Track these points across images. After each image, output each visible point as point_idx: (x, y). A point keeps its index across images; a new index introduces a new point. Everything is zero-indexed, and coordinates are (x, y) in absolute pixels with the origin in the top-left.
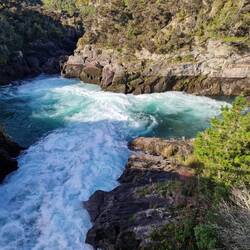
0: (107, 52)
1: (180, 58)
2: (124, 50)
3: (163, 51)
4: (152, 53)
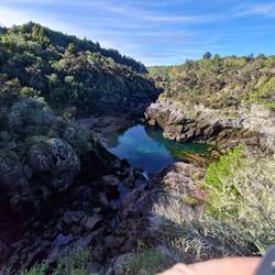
0: (176, 103)
2: (187, 103)
4: (206, 107)
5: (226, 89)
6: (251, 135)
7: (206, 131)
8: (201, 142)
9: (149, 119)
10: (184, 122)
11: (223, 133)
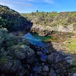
0: (39, 26)
1: (54, 28)
2: (44, 26)
3: (52, 26)
4: (49, 26)
5: (53, 22)
6: (59, 32)
7: (50, 33)
8: (49, 35)
9: (32, 31)
10: (45, 31)
11: (53, 33)
